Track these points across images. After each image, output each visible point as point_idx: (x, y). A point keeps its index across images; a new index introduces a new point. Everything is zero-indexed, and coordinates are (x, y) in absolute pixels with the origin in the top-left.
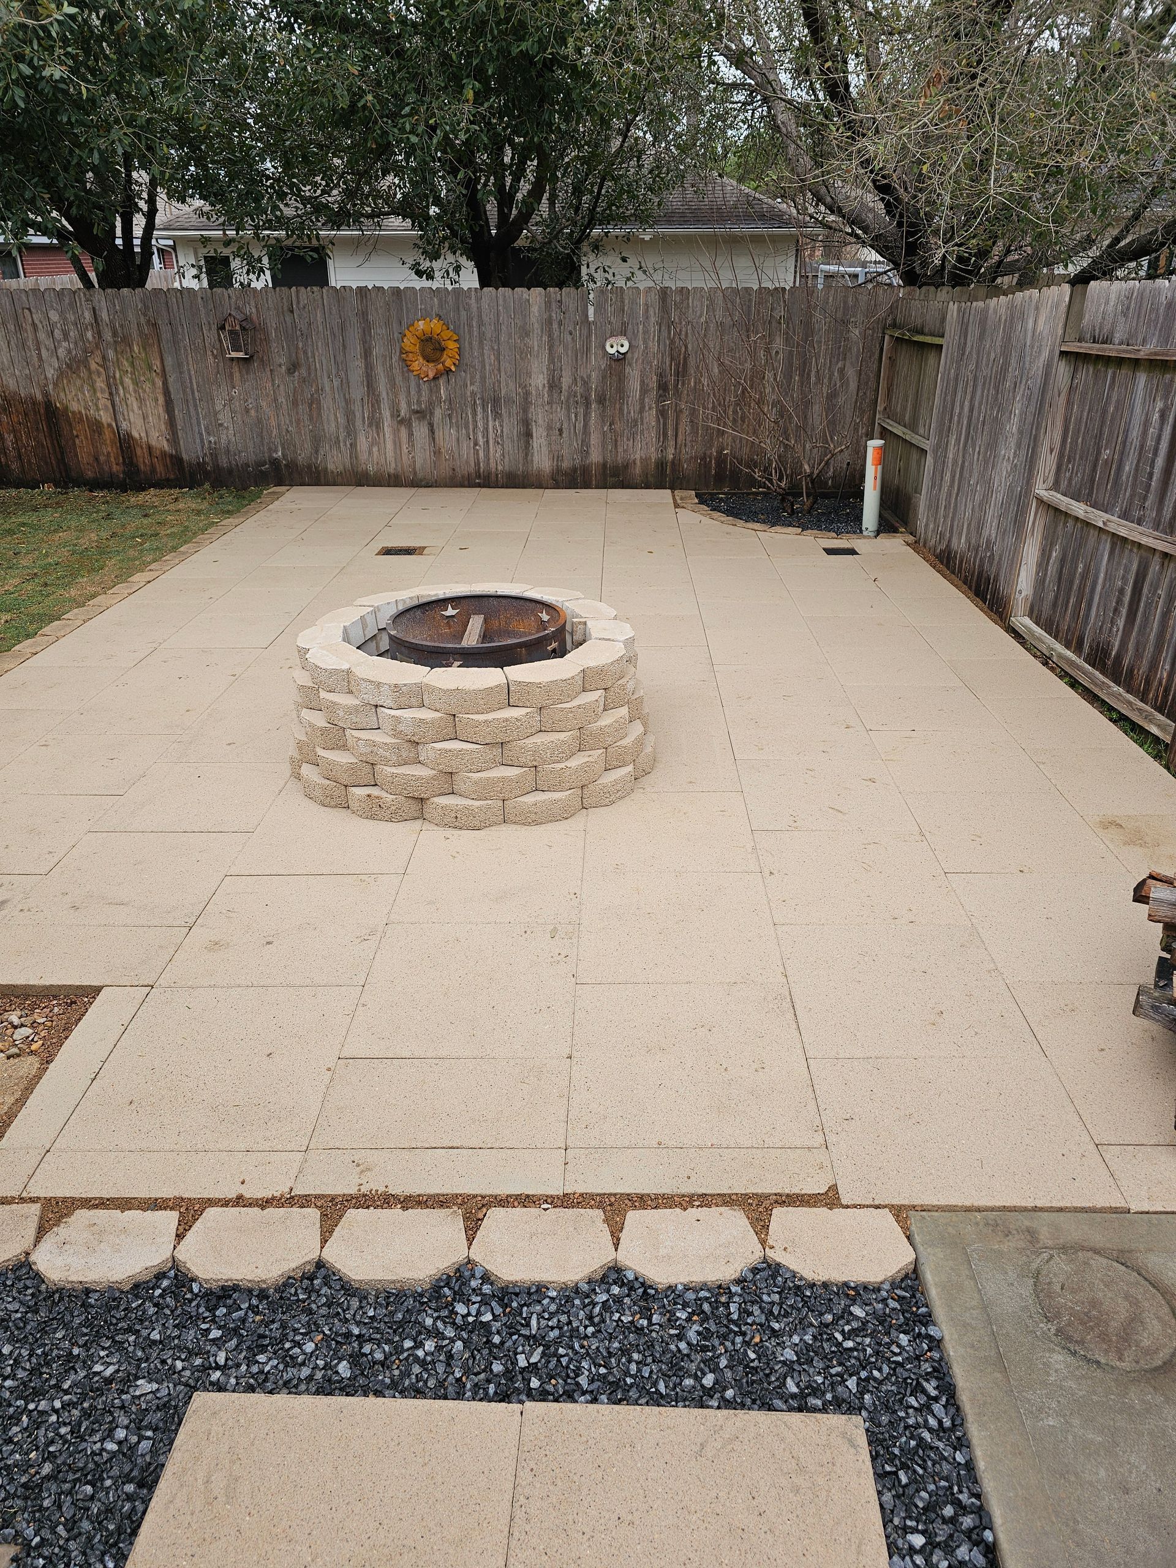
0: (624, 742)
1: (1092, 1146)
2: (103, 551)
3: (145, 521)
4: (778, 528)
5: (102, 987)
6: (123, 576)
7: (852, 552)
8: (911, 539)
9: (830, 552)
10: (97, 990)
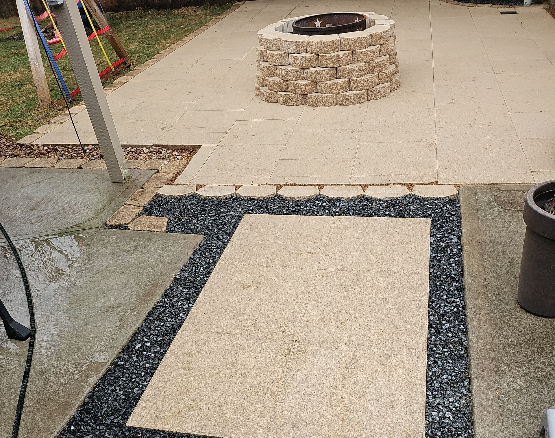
0: (386, 71)
1: (530, 172)
2: (169, 32)
3: (184, 19)
4: (480, 5)
5: (202, 145)
6: (179, 38)
7: (515, 13)
8: (547, 6)
9: (502, 13)
10: (200, 146)
